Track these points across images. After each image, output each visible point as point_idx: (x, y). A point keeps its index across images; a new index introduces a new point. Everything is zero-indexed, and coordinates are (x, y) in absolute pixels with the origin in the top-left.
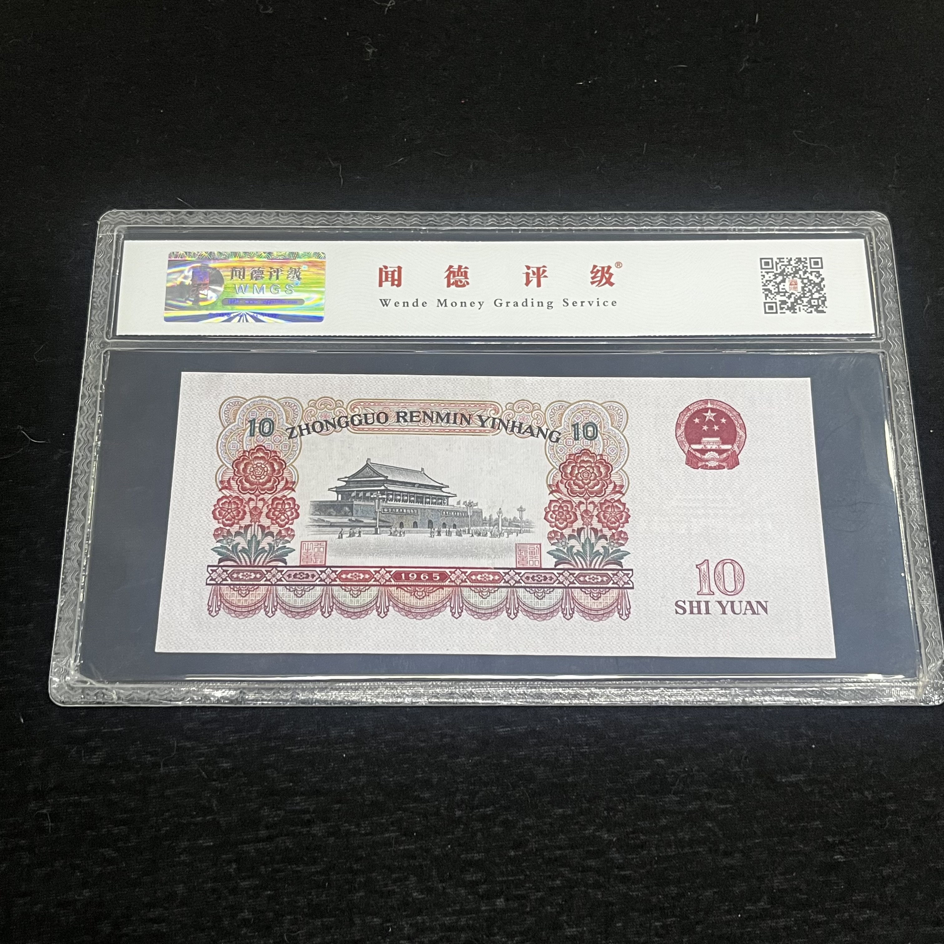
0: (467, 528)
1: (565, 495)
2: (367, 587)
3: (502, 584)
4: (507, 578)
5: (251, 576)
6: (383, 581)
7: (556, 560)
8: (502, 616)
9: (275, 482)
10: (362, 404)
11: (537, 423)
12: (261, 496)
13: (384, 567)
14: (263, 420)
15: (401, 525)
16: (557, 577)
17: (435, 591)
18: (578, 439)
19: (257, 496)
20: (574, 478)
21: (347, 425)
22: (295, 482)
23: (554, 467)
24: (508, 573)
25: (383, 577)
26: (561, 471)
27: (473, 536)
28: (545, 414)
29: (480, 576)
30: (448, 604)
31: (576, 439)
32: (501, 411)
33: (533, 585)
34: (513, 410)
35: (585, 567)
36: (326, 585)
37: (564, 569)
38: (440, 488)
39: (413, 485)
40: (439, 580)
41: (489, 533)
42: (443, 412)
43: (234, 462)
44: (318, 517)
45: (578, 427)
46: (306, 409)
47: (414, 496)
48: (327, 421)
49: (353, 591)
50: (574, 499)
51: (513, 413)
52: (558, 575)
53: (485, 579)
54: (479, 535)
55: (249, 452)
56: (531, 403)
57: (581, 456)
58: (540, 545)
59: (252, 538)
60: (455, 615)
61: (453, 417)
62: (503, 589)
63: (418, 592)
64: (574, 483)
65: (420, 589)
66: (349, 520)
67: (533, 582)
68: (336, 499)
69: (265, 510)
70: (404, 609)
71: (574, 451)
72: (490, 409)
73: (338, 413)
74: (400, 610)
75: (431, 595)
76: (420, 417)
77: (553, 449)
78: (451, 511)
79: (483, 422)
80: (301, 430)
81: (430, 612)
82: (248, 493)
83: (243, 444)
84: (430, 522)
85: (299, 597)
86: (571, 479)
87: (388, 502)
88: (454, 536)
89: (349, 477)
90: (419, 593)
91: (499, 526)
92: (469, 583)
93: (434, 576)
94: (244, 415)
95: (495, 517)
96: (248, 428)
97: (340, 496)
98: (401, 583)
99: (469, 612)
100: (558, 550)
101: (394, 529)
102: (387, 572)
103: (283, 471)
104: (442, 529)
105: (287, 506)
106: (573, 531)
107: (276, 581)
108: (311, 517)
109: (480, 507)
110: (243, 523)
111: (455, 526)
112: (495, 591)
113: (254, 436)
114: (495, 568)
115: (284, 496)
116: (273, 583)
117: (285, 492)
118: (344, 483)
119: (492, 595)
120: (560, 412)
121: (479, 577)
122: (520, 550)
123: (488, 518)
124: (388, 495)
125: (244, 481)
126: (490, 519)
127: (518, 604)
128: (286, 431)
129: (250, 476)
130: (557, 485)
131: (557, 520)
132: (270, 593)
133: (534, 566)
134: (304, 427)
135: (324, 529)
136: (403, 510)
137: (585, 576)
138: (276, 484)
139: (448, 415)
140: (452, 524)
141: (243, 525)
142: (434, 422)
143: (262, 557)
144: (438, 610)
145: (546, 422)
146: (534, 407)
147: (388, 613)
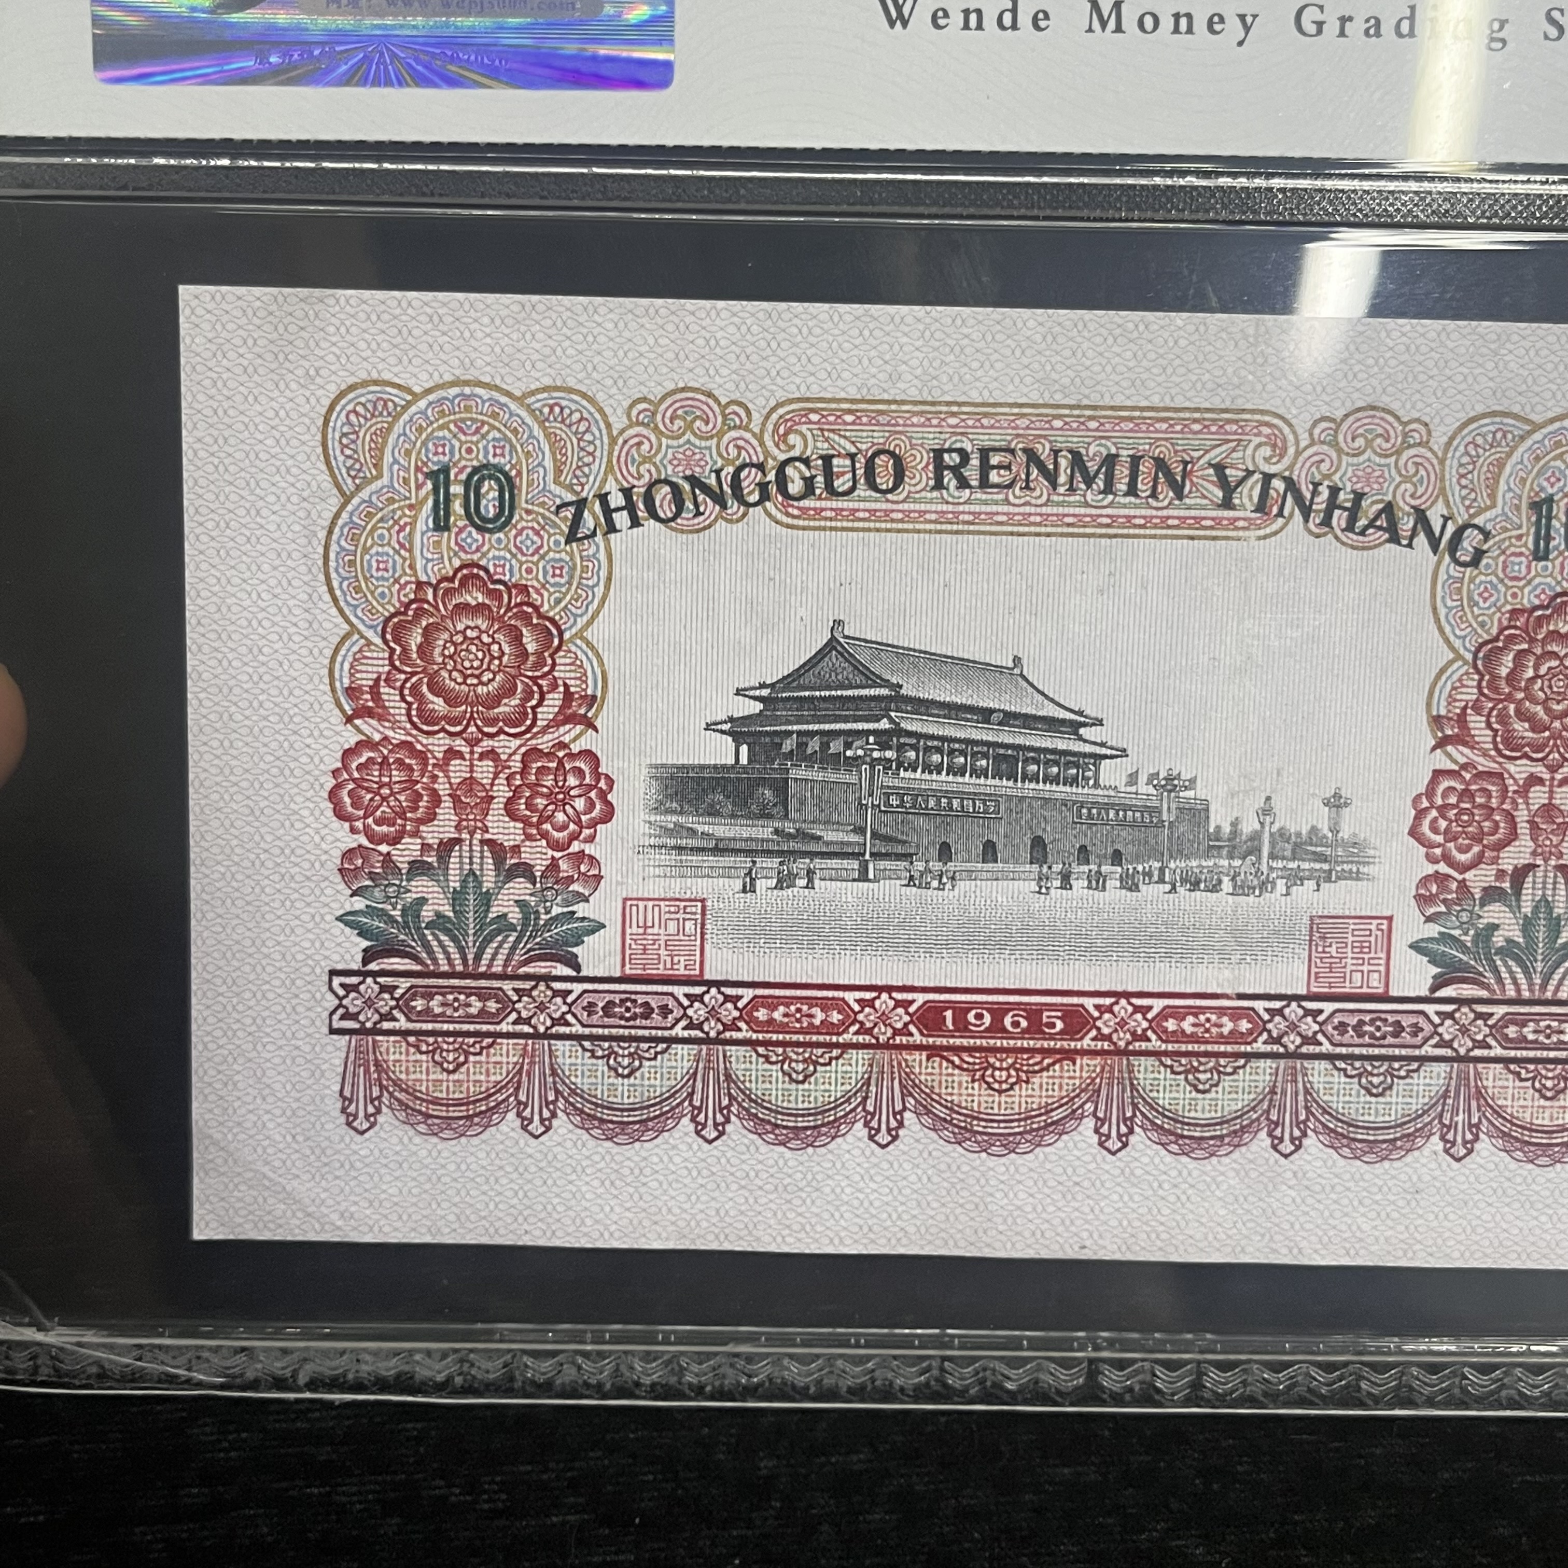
0: (1157, 865)
1: (1485, 754)
2: (835, 1053)
3: (1259, 1046)
4: (1277, 1026)
5: (469, 1005)
6: (884, 1034)
7: (1436, 970)
8: (1254, 1147)
9: (529, 695)
10: (814, 417)
11: (1412, 496)
12: (487, 743)
13: (889, 989)
14: (476, 470)
15: (945, 853)
16: (1436, 1026)
17: (1047, 1069)
18: (1546, 558)
19: (473, 743)
20: (1521, 695)
21: (765, 496)
22: (594, 697)
23: (1459, 657)
24: (1280, 1012)
25: (884, 1018)
26: (1478, 672)
27: (1174, 889)
28: (1442, 462)
29: (1191, 1019)
30: (1089, 1107)
31: (1539, 554)
32: (1291, 451)
33: (1357, 1051)
34: (1334, 444)
35: (1526, 994)
36: (707, 1041)
37: (1460, 1002)
38: (1074, 727)
39: (985, 715)
40: (1061, 1032)
41: (1226, 880)
42: (1092, 449)
43: (387, 620)
44: (674, 818)
45: (1550, 510)
46: (622, 432)
47: (985, 756)
48: (693, 480)
49: (791, 1060)
50: (1512, 769)
51: (1334, 455)
52: (1437, 1020)
53: (1207, 1031)
54: (1195, 885)
55: (435, 588)
56: (1397, 418)
57: (1549, 618)
58: (1390, 919)
59: (464, 882)
60: (1109, 1144)
61: (1127, 472)
62: (1262, 1063)
63: (995, 1069)
64: (1518, 712)
65: (1001, 1060)
66: (776, 832)
67: (1357, 1040)
68: (731, 761)
69: (502, 792)
70: (950, 1123)
71: (1528, 599)
72: (1257, 440)
73: (733, 452)
74: (939, 1124)
75: (1036, 1080)
76: (1014, 468)
77: (1459, 591)
78: (1107, 807)
79: (1229, 489)
80: (608, 512)
81: (1033, 1130)
82: (443, 730)
83: (412, 558)
84: (1038, 843)
85: (623, 1076)
86: (1509, 698)
87: (902, 773)
88: (1114, 893)
89: (772, 686)
90: (997, 1073)
91: (1259, 858)
92: (1155, 1043)
93: (1045, 1020)
94: (408, 453)
95: (1249, 825)
96: (426, 498)
97: (744, 749)
98: (939, 1041)
99: (1154, 1136)
100: (1444, 938)
101: (920, 866)
102: (898, 1004)
103: (552, 656)
104: (1076, 868)
105: (572, 781)
106: (1501, 874)
107: (549, 1023)
108: (653, 818)
109: (1201, 792)
110: (433, 834)
111: (1117, 858)
112: (1235, 1071)
113: (447, 528)
114: (1241, 996)
115: (563, 745)
116: (542, 1029)
117: (562, 730)
118: (758, 707)
119: (1227, 1082)
120: (1491, 456)
121: (1187, 1025)
122: (1323, 938)
123: (1227, 829)
124: (901, 748)
125: (425, 689)
126: (1235, 833)
127: (1307, 1108)
128: (557, 513)
129: (445, 674)
130: (1462, 719)
131: (1450, 836)
132: (532, 1063)
133: (1365, 990)
134: (617, 500)
135: (695, 859)
136: (950, 803)
137: (1524, 1024)
138: (534, 702)
139: (1110, 461)
140: (1110, 851)
141: (433, 841)
142: (1061, 490)
143: (500, 946)
144: (1058, 1128)
145: (1443, 491)
146: (1405, 435)
147: (901, 1132)
